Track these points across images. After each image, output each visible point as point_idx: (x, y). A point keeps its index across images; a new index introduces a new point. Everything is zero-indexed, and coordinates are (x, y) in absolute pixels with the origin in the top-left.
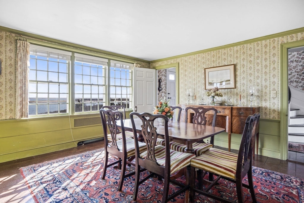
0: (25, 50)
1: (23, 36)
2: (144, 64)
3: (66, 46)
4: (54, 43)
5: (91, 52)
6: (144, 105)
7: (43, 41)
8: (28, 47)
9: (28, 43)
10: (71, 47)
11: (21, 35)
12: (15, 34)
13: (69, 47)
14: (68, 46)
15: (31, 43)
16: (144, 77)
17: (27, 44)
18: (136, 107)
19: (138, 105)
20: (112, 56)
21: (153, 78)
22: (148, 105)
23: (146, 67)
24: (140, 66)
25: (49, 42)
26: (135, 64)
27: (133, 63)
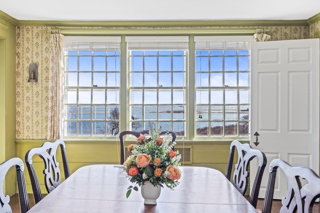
0: (58, 46)
1: (59, 27)
2: (287, 30)
3: (114, 28)
4: (96, 28)
5: (156, 28)
6: (279, 132)
7: (83, 28)
8: (61, 41)
9: (61, 35)
10: (121, 28)
11: (57, 27)
12: (51, 27)
13: (117, 28)
14: (117, 26)
15: (65, 35)
16: (280, 63)
17: (59, 37)
18: (257, 134)
19: (262, 130)
20: (199, 28)
21: (311, 62)
22: (292, 130)
23: (297, 35)
24: (269, 37)
25: (90, 28)
26: (255, 35)
27: (252, 34)
